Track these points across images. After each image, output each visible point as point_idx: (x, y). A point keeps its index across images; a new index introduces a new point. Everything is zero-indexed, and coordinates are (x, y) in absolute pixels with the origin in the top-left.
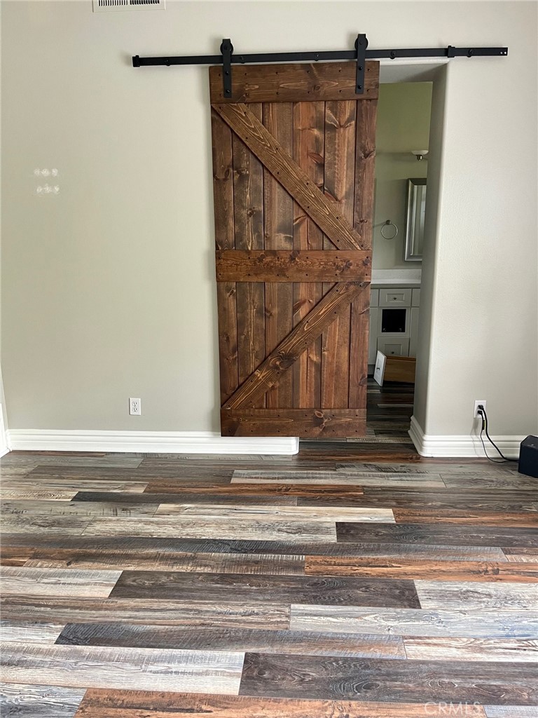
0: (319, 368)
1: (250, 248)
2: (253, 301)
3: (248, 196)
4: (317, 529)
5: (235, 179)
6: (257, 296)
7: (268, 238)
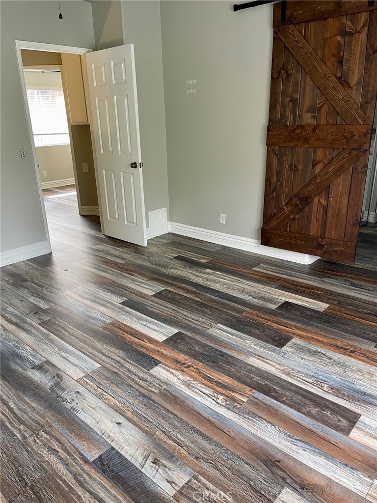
0: (326, 209)
1: (288, 124)
2: (287, 159)
3: (290, 88)
4: (271, 301)
5: (284, 77)
6: (290, 156)
7: (300, 117)
